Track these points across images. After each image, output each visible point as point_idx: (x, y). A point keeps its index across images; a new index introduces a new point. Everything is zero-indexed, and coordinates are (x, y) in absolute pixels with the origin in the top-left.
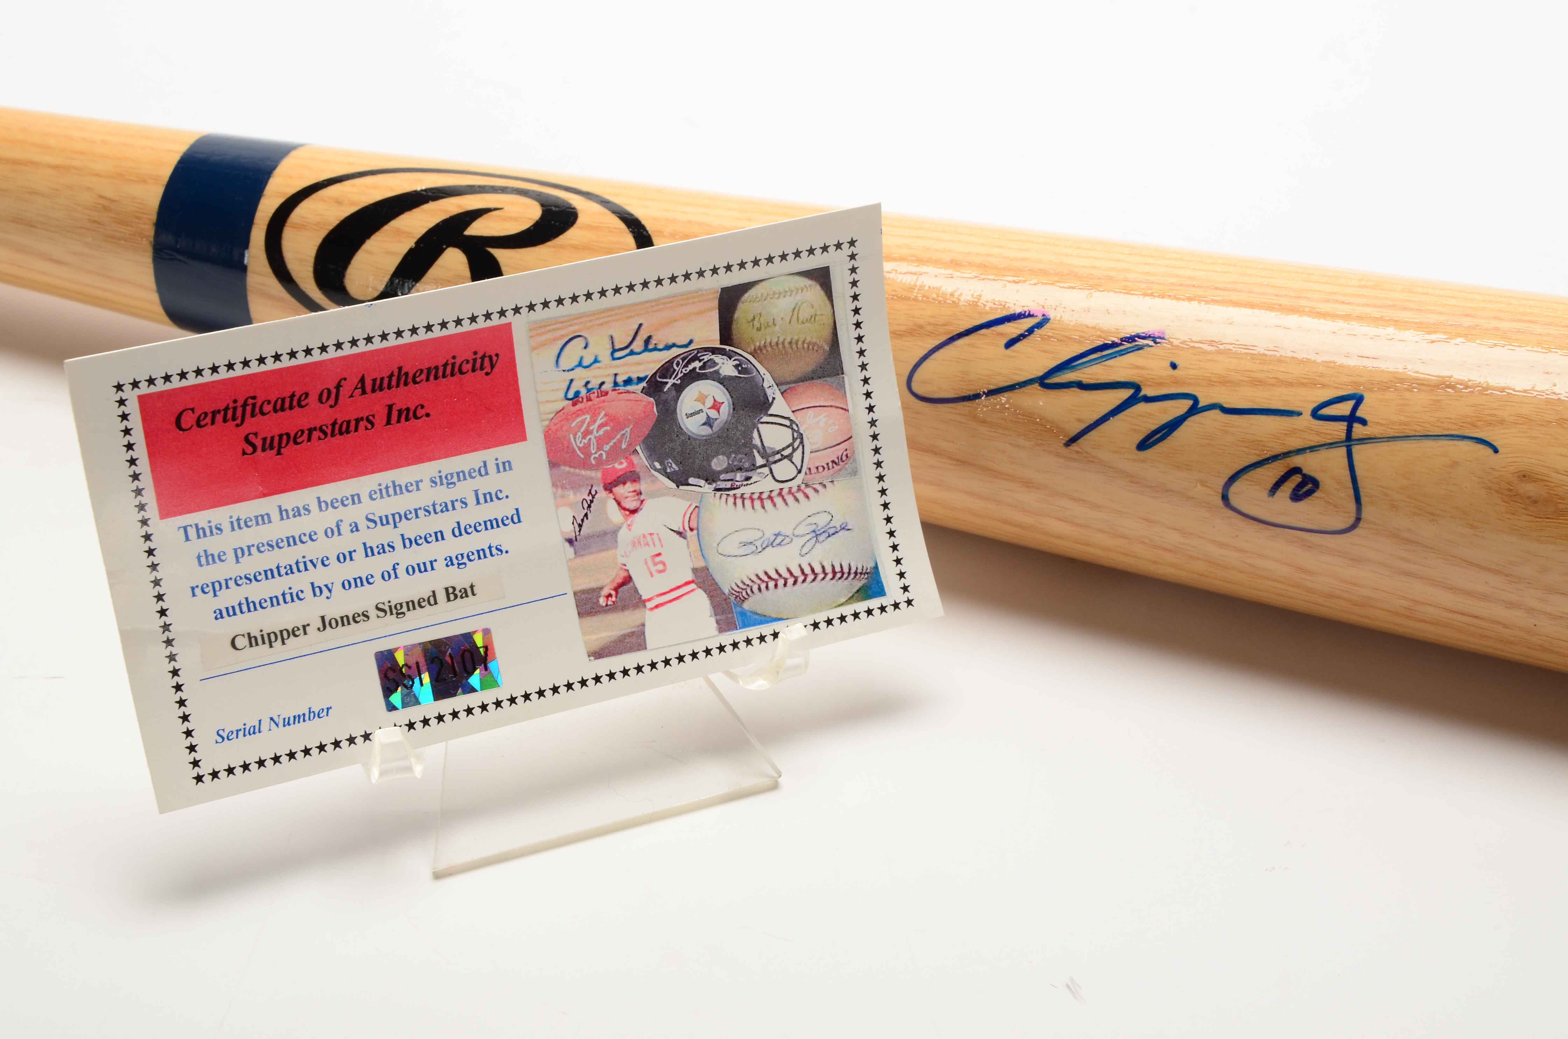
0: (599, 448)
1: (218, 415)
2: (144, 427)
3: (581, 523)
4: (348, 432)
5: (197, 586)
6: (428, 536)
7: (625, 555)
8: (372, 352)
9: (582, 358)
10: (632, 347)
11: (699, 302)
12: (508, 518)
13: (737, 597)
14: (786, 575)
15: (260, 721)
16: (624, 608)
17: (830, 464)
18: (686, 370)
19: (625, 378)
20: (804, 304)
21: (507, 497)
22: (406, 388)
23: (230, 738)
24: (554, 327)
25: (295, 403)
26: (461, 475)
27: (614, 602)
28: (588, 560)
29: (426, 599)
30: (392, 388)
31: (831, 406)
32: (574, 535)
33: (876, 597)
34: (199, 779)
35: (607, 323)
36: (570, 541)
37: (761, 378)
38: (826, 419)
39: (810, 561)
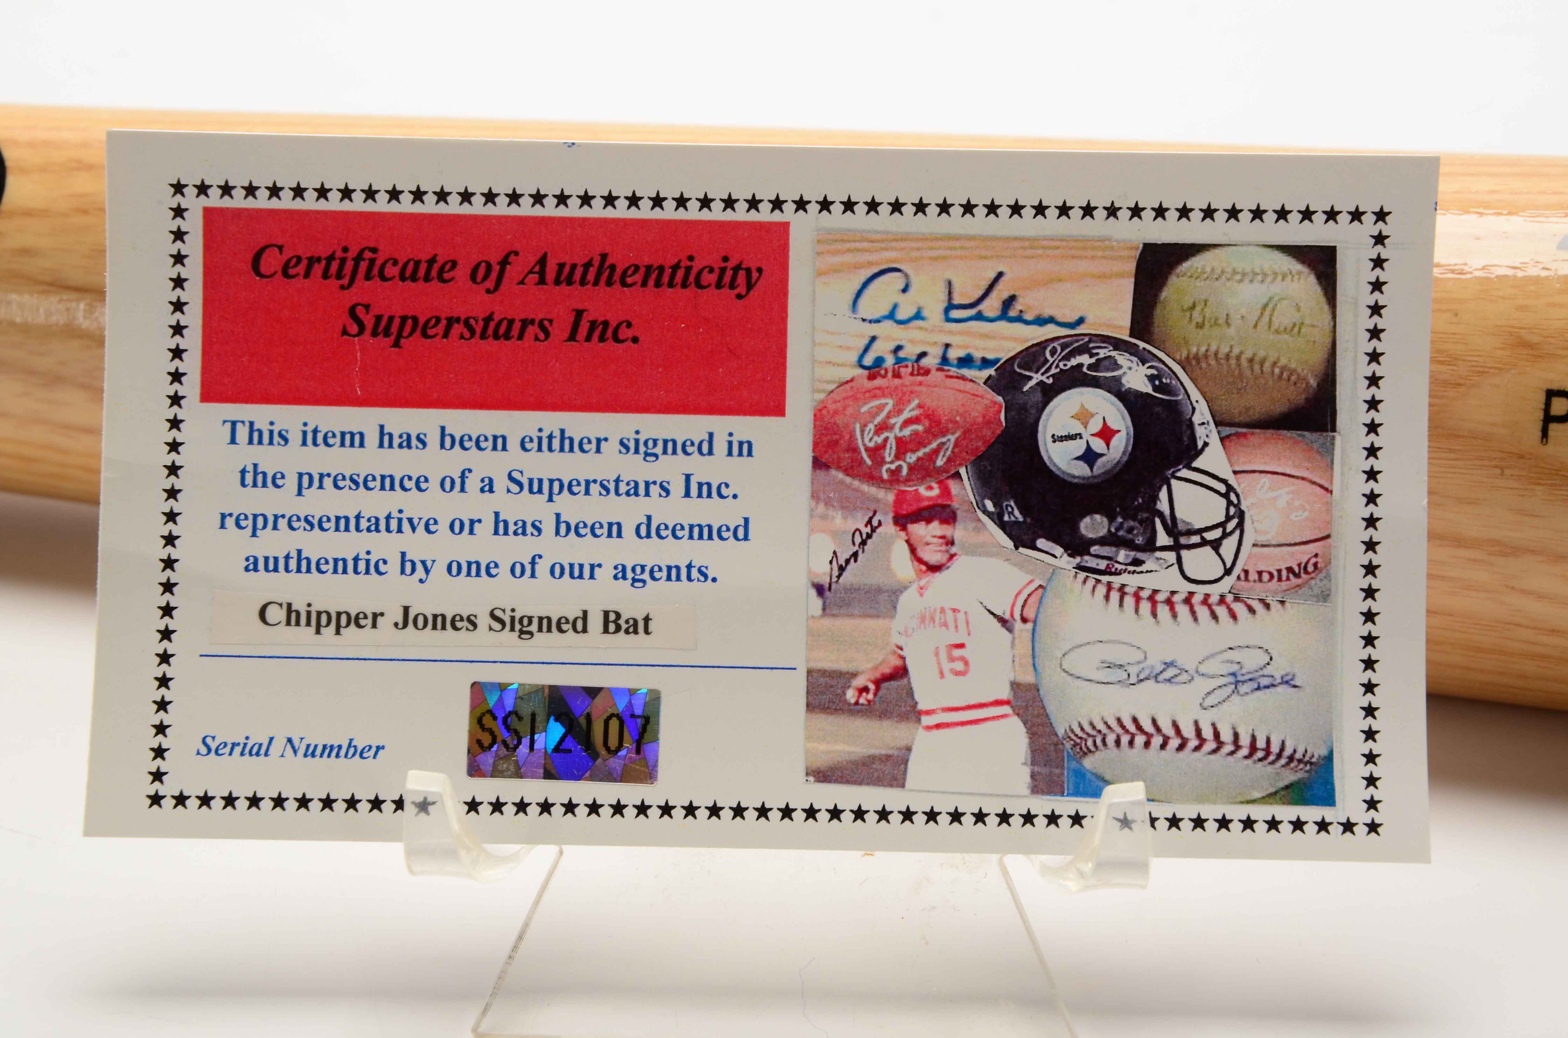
0: (899, 455)
1: (316, 265)
2: (205, 257)
3: (844, 565)
4: (507, 337)
5: (231, 515)
6: (597, 525)
7: (905, 633)
8: (563, 220)
9: (895, 307)
10: (981, 307)
11: (1104, 257)
12: (728, 529)
13: (1075, 745)
14: (1169, 731)
15: (271, 739)
16: (884, 715)
17: (1284, 574)
18: (1065, 365)
19: (962, 353)
20: (1286, 302)
21: (735, 496)
22: (608, 289)
23: (220, 752)
24: (858, 245)
25: (434, 273)
26: (670, 446)
27: (869, 701)
28: (844, 625)
29: (571, 620)
30: (587, 284)
31: (1303, 479)
32: (828, 580)
33: (1317, 805)
34: (156, 800)
35: (944, 258)
36: (820, 590)
37: (1190, 407)
38: (1291, 496)
39: (1216, 721)
